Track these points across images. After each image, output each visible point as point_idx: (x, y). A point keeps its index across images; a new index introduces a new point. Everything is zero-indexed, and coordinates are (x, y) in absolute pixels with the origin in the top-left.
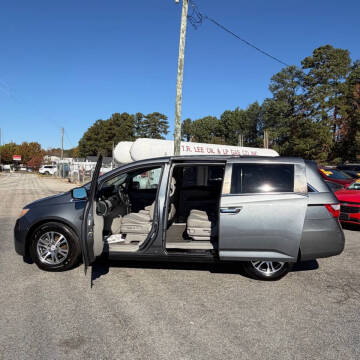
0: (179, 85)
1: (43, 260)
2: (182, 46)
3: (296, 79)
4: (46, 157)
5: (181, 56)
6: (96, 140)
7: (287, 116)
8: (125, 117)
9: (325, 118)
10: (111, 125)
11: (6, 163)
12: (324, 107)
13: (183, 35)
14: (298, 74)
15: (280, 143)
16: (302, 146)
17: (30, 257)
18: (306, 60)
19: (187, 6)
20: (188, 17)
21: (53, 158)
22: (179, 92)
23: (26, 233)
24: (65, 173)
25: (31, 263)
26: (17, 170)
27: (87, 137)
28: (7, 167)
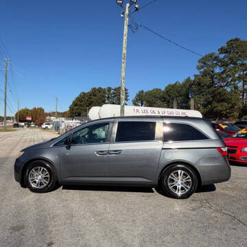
0: (123, 70)
1: (33, 185)
2: (125, 45)
3: (215, 62)
4: (48, 117)
5: (124, 51)
6: (80, 105)
7: (209, 87)
8: (100, 90)
9: (236, 88)
10: (91, 95)
11: (21, 122)
12: (235, 80)
13: (125, 38)
14: (216, 58)
15: (205, 106)
16: (220, 108)
17: (24, 183)
18: (222, 49)
19: (127, 19)
20: (128, 26)
21: (52, 118)
22: (123, 74)
23: (22, 167)
24: (57, 128)
25: (26, 187)
26: (29, 126)
27: (75, 104)
28: (23, 124)
